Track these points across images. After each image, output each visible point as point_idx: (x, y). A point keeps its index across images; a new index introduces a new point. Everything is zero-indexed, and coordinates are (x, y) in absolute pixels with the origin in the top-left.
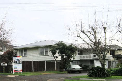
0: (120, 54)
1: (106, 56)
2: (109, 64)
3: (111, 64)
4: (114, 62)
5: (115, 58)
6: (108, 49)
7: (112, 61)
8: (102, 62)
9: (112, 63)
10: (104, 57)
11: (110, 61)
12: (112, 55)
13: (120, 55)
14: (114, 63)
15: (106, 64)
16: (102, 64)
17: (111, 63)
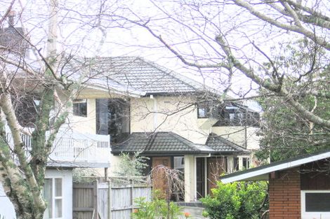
0: (164, 128)
1: (52, 138)
2: (84, 205)
3: (93, 205)
4: (118, 184)
5: (132, 154)
6: (67, 87)
7: (105, 180)
8: (23, 189)
9: (101, 196)
10: (40, 146)
11: (94, 181)
12: (107, 138)
13: (172, 135)
14: (121, 199)
15: (59, 202)
16: (23, 201)
17: (94, 197)
